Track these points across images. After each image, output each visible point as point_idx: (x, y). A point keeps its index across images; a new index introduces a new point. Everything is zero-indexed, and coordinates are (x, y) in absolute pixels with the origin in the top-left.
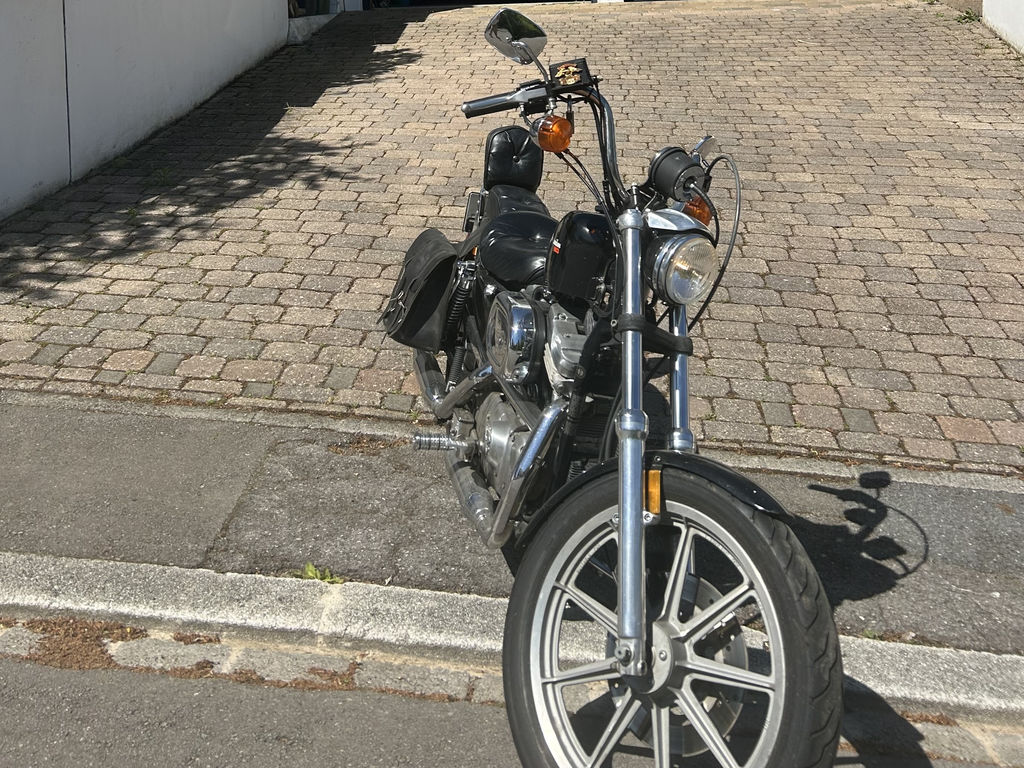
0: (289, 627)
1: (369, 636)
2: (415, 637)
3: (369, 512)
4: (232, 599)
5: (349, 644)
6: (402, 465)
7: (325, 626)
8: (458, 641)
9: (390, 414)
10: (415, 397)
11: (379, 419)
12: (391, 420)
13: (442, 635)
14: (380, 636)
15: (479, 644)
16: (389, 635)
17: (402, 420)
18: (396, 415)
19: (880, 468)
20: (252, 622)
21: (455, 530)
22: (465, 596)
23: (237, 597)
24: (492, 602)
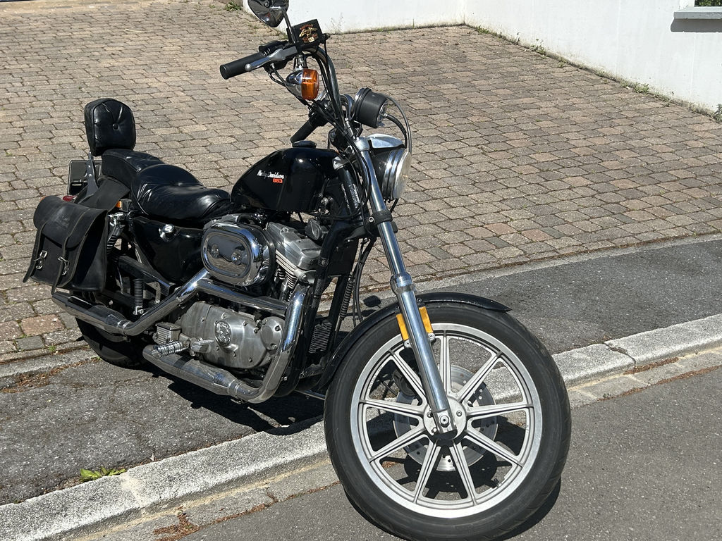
0: (116, 513)
1: (180, 494)
2: (212, 482)
3: (89, 422)
4: (52, 515)
5: (166, 506)
6: (78, 384)
7: (143, 502)
8: (242, 472)
9: (30, 353)
10: (41, 336)
11: (24, 359)
12: (35, 357)
13: (229, 472)
14: (188, 491)
15: (257, 468)
16: (194, 488)
17: (44, 355)
18: (36, 352)
19: (369, 295)
20: (84, 522)
21: (166, 410)
22: (219, 445)
23: (54, 512)
24: (240, 442)
